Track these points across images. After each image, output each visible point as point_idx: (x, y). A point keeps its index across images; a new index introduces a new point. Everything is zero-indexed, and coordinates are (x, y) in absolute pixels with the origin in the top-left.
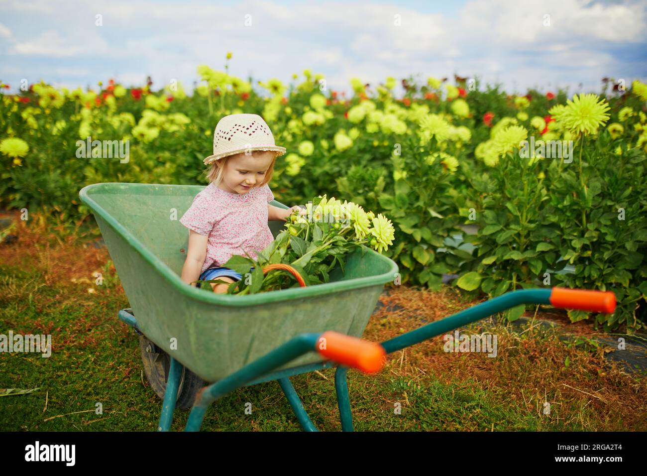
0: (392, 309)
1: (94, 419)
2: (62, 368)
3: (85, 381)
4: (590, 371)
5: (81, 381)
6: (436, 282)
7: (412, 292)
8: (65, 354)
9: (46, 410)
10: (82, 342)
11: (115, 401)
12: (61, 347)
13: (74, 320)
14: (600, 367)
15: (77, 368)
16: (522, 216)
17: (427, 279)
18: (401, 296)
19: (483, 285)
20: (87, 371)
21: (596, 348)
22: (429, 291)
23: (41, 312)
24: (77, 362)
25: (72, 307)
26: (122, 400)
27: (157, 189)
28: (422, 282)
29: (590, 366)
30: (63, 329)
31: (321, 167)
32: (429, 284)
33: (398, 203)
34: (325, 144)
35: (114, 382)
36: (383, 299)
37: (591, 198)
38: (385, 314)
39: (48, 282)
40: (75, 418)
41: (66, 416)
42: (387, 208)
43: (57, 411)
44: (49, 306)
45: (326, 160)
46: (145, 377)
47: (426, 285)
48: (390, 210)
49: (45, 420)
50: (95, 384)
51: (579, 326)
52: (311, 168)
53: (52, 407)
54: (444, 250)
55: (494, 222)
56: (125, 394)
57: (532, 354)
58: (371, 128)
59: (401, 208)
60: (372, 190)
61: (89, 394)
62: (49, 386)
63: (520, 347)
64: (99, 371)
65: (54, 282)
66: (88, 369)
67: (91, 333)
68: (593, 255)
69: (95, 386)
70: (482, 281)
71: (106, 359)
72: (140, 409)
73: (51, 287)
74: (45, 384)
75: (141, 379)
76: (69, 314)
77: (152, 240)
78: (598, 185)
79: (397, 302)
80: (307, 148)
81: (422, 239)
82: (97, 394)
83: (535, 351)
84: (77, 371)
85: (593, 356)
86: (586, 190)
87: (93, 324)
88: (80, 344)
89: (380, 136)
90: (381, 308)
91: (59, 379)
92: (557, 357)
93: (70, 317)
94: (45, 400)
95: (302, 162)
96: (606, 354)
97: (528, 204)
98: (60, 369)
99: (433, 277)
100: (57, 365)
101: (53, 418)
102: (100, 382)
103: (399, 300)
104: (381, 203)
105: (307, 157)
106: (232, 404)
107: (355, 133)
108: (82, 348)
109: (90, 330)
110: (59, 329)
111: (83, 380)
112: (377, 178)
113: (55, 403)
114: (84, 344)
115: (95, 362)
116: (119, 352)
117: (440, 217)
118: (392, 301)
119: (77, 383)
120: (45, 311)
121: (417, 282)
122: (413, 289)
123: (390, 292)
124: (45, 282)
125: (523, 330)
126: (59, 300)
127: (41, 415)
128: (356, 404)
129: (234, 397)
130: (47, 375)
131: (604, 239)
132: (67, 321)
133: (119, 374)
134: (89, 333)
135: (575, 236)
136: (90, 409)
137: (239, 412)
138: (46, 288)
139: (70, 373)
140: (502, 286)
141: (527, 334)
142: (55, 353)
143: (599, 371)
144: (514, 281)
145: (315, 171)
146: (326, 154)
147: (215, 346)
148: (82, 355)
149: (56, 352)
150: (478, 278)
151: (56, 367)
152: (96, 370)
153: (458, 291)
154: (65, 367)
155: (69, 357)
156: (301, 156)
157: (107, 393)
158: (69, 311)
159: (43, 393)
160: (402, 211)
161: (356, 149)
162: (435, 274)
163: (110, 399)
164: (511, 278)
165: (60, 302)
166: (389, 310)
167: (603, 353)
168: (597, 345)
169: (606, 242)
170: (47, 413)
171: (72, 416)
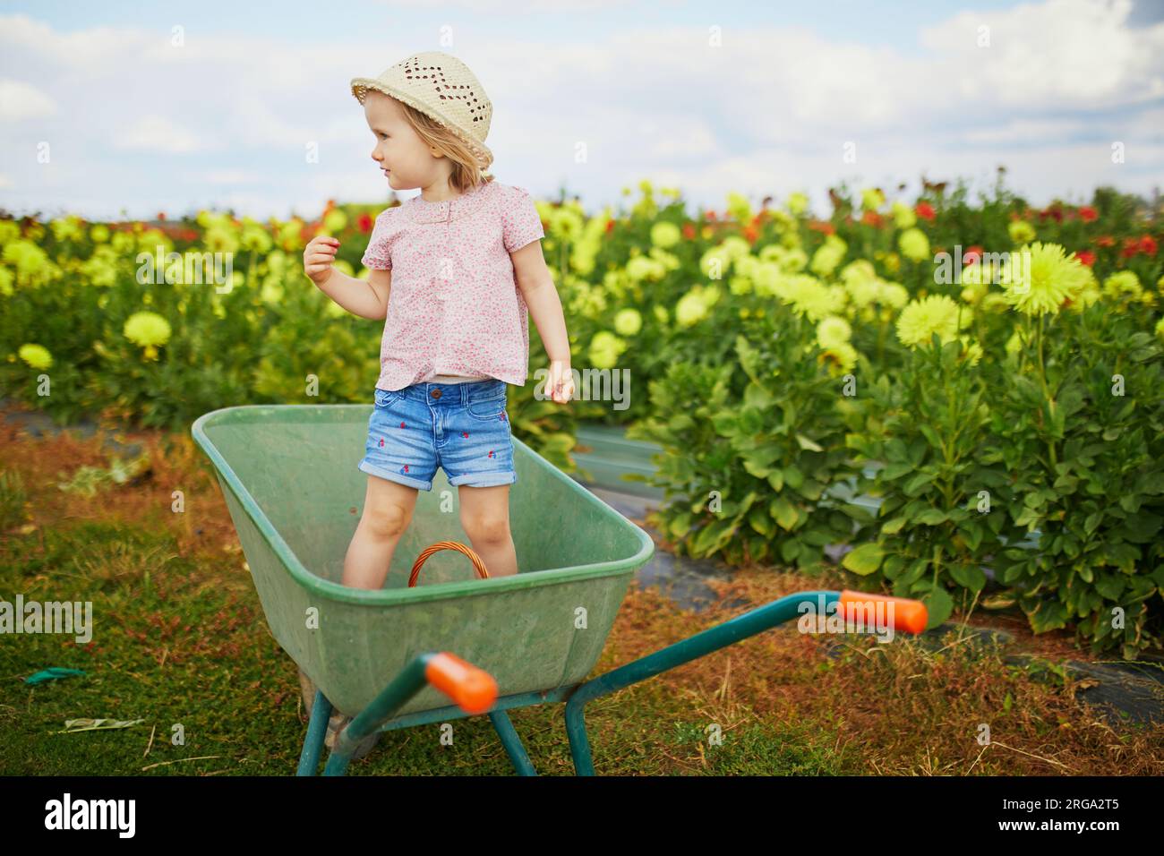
0: (729, 604)
1: (216, 770)
2: (183, 691)
3: (211, 712)
4: (1046, 719)
5: (206, 710)
6: (812, 559)
7: (771, 575)
8: (189, 668)
9: (148, 754)
10: (218, 649)
11: (253, 744)
12: (186, 657)
13: (212, 615)
14: (1066, 712)
15: (205, 690)
16: (947, 447)
17: (795, 553)
18: (750, 582)
19: (886, 565)
20: (219, 695)
21: (1062, 679)
22: (800, 575)
23: (165, 599)
24: (206, 681)
25: (213, 592)
26: (263, 742)
27: (319, 412)
28: (788, 557)
29: (1049, 712)
30: (194, 629)
31: (654, 353)
32: (800, 562)
33: (746, 426)
34: (661, 313)
35: (255, 715)
36: (720, 587)
37: (1062, 419)
38: (716, 613)
39: (183, 552)
40: (189, 767)
41: (176, 764)
42: (726, 433)
43: (164, 756)
44: (179, 591)
45: (664, 341)
46: (304, 709)
47: (795, 564)
48: (729, 438)
49: (144, 769)
50: (226, 716)
51: (1049, 640)
52: (637, 355)
53: (157, 750)
54: (829, 504)
55: (902, 458)
56: (270, 733)
57: (950, 687)
58: (738, 287)
59: (749, 434)
60: (704, 403)
61: (215, 732)
62: (160, 717)
63: (928, 676)
64: (236, 696)
65: (193, 551)
66: (221, 693)
67: (234, 637)
68: (1067, 517)
69: (226, 720)
70: (885, 558)
71: (250, 678)
72: (287, 759)
73: (187, 559)
74: (152, 715)
75: (296, 712)
76: (207, 604)
77: (306, 494)
78: (1078, 395)
79: (741, 592)
80: (629, 321)
81: (785, 486)
82: (228, 732)
83: (956, 682)
84: (206, 694)
85: (1058, 693)
86: (1052, 405)
87: (241, 622)
88: (214, 652)
89: (752, 300)
90: (711, 602)
91: (175, 708)
92: (994, 694)
93: (209, 609)
94: (150, 738)
95: (620, 346)
96: (1080, 691)
97: (957, 428)
98: (180, 691)
99: (806, 551)
100: (176, 685)
101: (155, 765)
102: (235, 713)
103: (746, 588)
104: (717, 425)
105: (631, 338)
106: (429, 754)
107: (712, 295)
108: (218, 659)
109: (234, 631)
110: (188, 628)
111: (210, 708)
112: (714, 382)
113: (163, 743)
114: (220, 652)
115: (233, 683)
116: (273, 666)
117: (817, 448)
118: (734, 591)
119: (201, 714)
120: (171, 598)
121: (780, 560)
122: (772, 571)
123: (733, 575)
124: (178, 551)
125: (944, 646)
126: (195, 581)
127: (139, 761)
128: (622, 761)
129: (432, 744)
130: (160, 700)
131: (1086, 492)
132: (200, 616)
133: (266, 702)
134: (232, 635)
135: (1036, 485)
136: (213, 755)
137: (438, 766)
138: (178, 562)
139: (193, 697)
140: (914, 570)
141: (947, 653)
142: (177, 666)
143: (1060, 719)
144: (937, 560)
145: (643, 361)
146: (665, 330)
147: (352, 664)
148: (215, 670)
149: (178, 663)
150: (880, 554)
151: (174, 688)
152: (232, 695)
153: (843, 576)
154: (186, 690)
155: (197, 672)
156: (619, 336)
157: (244, 731)
158: (207, 599)
159: (147, 728)
160: (752, 438)
161: (712, 323)
162: (811, 546)
163: (245, 740)
164: (931, 555)
165: (196, 585)
166: (724, 606)
167: (1073, 689)
168: (1064, 675)
169: (1090, 497)
170: (148, 757)
171: (184, 764)
